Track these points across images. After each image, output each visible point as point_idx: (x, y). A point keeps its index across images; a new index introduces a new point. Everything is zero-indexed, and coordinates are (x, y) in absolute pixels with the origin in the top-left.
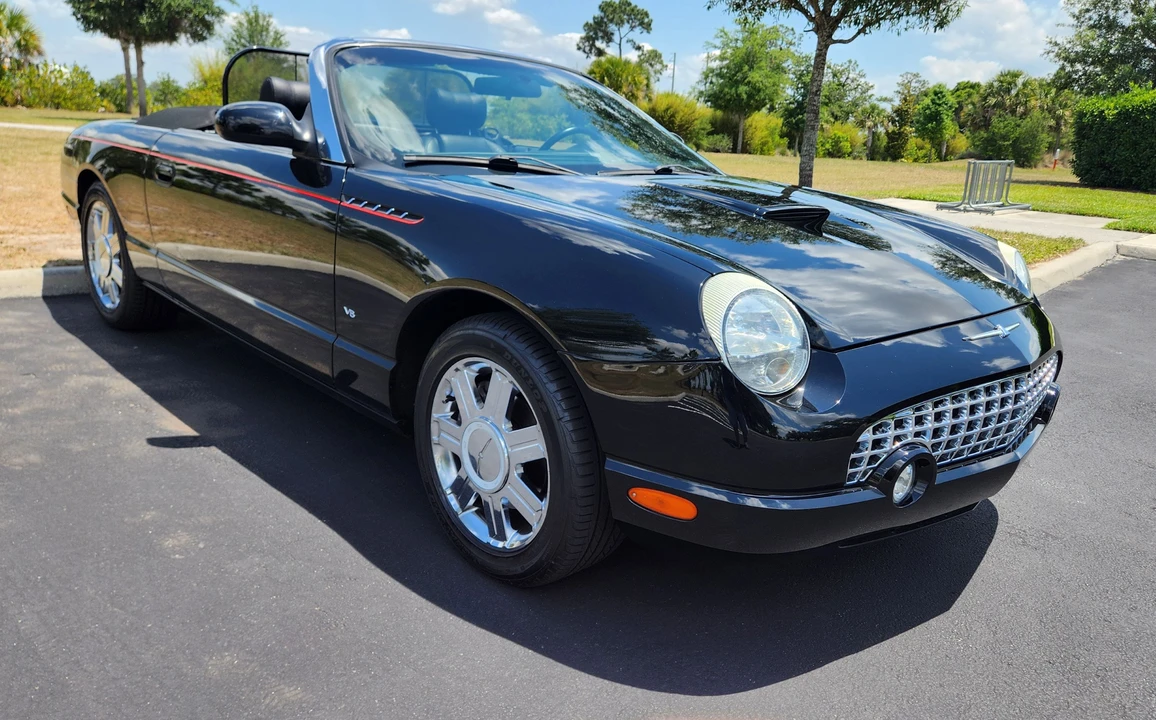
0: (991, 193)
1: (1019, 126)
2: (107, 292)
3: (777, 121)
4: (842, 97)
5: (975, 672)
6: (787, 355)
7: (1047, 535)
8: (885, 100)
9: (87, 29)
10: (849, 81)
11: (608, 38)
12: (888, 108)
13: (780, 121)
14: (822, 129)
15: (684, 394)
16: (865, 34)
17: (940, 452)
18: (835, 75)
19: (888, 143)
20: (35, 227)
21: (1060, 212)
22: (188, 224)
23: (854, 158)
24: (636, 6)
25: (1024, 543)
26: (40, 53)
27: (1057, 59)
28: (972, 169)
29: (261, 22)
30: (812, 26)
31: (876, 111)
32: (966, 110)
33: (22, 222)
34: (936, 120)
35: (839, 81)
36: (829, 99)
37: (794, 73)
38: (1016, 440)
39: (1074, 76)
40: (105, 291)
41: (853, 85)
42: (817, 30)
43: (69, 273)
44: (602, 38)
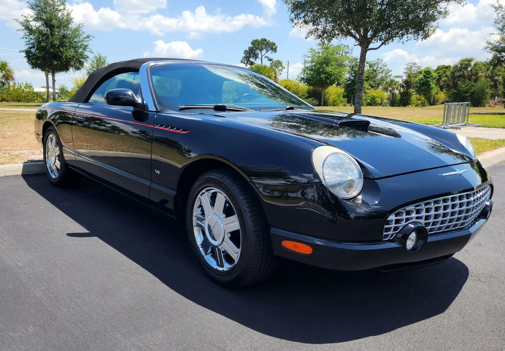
0: (458, 119)
1: (473, 86)
2: (53, 171)
3: (341, 90)
4: (375, 77)
5: (453, 333)
6: (352, 181)
7: (491, 277)
8: (398, 77)
9: (33, 68)
10: (378, 69)
11: (256, 57)
12: (400, 81)
13: (343, 90)
14: (366, 93)
15: (304, 202)
16: (386, 44)
17: (429, 227)
18: (371, 66)
19: (401, 98)
20: (20, 148)
21: (498, 127)
22: (83, 141)
23: (383, 106)
24: (269, 41)
25: (479, 280)
26: (13, 79)
27: (491, 51)
28: (447, 107)
29: (102, 61)
30: (357, 43)
31: (394, 82)
32: (443, 79)
33: (15, 146)
34: (427, 85)
35: (373, 68)
36: (368, 78)
37: (349, 67)
38: (470, 225)
39: (502, 59)
40: (52, 171)
41: (381, 71)
42: (360, 45)
43: (36, 165)
44: (253, 56)
